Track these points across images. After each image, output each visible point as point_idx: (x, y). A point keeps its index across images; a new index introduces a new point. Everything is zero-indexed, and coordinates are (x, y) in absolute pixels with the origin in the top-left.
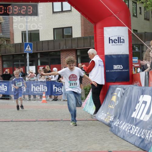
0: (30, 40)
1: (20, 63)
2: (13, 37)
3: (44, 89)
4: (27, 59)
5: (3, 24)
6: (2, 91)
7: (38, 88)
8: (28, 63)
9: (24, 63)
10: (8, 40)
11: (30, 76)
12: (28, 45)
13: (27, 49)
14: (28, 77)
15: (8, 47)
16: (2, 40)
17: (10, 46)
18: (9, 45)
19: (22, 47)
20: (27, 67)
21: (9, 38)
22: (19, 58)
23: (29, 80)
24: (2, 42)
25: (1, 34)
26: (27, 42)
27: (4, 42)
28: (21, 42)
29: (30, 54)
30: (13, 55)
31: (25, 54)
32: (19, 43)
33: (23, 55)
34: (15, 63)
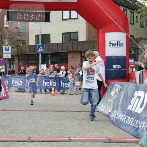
0: (43, 42)
1: (33, 62)
2: (28, 39)
3: (54, 84)
4: (39, 59)
5: (20, 28)
6: (18, 85)
7: (48, 83)
8: (40, 62)
9: (37, 62)
10: (24, 42)
11: (42, 73)
12: (41, 47)
13: (40, 50)
14: (40, 74)
15: (24, 48)
16: (18, 42)
17: (26, 48)
18: (25, 46)
19: (35, 48)
20: (39, 65)
21: (25, 41)
22: (33, 58)
23: (41, 76)
24: (19, 44)
25: (18, 37)
26: (40, 44)
27: (20, 44)
28: (35, 44)
29: (42, 55)
30: (28, 55)
31: (38, 55)
32: (33, 45)
33: (36, 55)
34: (29, 62)
